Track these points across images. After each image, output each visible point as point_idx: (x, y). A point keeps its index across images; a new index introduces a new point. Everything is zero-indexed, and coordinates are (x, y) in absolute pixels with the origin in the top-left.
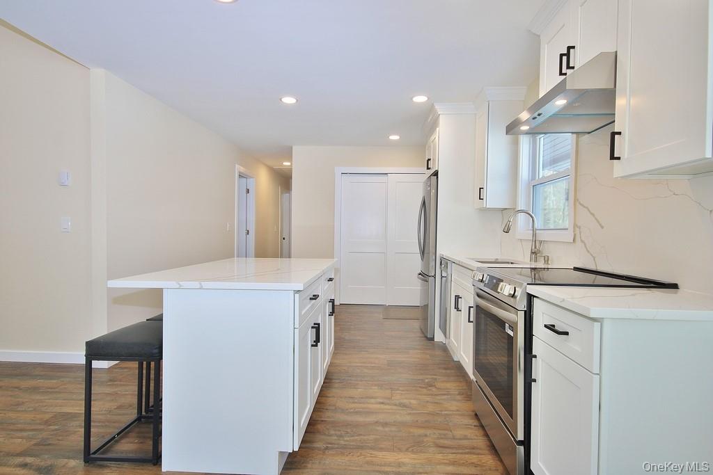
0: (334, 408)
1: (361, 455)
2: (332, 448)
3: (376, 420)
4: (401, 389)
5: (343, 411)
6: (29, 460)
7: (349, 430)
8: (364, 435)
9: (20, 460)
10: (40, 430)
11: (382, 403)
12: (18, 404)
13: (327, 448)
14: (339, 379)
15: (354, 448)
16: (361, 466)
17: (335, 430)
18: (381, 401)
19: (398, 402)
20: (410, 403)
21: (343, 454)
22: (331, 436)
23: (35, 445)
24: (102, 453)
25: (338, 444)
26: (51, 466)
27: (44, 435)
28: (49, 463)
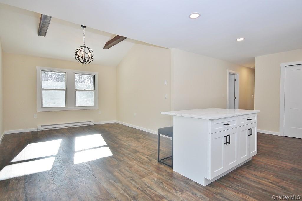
0: (243, 176)
1: (242, 195)
2: (230, 187)
3: (261, 187)
4: (289, 181)
5: (247, 178)
6: (149, 157)
7: (243, 185)
8: (249, 190)
9: (147, 156)
10: (153, 151)
11: (271, 183)
12: (152, 144)
13: (228, 187)
14: (254, 166)
15: (240, 192)
16: (239, 198)
17: (237, 183)
18: (272, 182)
19: (281, 185)
20: (289, 189)
21: (234, 191)
22: (234, 184)
23: (151, 154)
24: (163, 161)
25: (235, 188)
26: (152, 160)
27: (153, 153)
28: (152, 159)
